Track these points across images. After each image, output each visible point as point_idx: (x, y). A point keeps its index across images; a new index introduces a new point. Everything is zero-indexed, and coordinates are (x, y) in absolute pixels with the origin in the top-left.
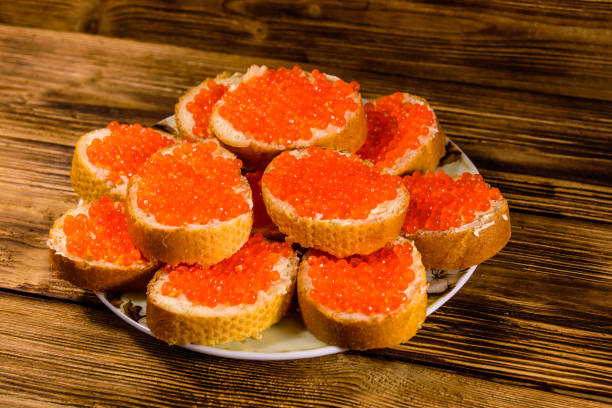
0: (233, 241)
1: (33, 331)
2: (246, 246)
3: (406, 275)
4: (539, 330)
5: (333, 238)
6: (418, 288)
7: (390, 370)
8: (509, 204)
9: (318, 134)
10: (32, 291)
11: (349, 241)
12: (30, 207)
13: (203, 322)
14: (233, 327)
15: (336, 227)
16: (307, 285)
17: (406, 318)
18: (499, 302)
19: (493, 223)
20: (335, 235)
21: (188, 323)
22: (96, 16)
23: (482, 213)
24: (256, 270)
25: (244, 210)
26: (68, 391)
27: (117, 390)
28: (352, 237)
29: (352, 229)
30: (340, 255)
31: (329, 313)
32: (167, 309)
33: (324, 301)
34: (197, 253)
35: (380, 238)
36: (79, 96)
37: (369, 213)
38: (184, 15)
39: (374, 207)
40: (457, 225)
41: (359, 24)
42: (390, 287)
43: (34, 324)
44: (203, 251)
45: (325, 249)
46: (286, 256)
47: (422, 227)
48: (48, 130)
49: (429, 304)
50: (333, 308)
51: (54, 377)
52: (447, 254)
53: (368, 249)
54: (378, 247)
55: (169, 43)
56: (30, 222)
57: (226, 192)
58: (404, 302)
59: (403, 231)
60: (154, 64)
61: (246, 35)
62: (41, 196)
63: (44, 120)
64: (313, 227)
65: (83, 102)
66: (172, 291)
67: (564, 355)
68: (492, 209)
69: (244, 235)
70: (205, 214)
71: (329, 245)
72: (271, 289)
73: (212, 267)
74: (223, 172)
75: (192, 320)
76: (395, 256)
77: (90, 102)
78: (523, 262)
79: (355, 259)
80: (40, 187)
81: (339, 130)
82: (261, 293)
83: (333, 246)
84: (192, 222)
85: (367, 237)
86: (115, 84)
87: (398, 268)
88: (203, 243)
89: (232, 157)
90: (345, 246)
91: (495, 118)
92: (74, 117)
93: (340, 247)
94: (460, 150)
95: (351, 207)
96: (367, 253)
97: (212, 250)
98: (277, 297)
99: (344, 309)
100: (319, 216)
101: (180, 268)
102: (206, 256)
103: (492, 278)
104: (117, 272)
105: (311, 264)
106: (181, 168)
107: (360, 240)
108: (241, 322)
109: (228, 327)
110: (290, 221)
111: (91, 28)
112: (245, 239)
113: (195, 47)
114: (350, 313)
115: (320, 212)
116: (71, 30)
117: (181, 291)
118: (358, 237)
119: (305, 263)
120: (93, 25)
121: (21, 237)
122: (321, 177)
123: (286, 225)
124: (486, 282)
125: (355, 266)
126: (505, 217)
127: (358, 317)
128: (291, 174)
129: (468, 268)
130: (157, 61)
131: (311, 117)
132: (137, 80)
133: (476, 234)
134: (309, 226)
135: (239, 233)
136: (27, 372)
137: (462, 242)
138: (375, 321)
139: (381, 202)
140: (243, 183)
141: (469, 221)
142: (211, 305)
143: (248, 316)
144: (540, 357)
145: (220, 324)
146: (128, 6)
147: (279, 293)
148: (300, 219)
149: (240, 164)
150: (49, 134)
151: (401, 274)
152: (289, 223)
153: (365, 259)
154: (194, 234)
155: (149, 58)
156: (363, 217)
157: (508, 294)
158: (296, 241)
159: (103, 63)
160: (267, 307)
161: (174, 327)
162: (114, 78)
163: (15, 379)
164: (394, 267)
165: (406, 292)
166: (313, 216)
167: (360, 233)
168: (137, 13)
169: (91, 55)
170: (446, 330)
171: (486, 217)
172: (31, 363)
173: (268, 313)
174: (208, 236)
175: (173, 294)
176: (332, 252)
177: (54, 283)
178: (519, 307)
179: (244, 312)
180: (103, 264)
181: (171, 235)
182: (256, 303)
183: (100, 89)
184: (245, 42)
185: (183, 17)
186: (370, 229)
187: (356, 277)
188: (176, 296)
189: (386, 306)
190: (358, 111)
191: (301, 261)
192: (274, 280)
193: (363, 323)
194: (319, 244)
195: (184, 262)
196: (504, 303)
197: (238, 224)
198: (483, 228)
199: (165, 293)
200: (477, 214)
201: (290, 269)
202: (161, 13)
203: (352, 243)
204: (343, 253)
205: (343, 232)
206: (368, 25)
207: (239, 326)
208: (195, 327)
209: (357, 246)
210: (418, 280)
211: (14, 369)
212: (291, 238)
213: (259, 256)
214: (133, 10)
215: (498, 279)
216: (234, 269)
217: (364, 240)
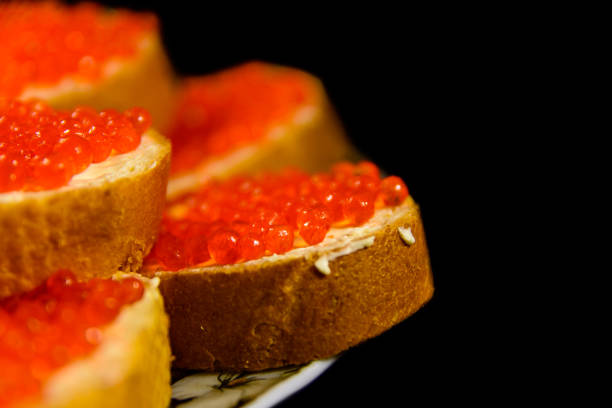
11: (27, 248)
28: (32, 235)
29: (28, 212)
52: (250, 322)
85: (70, 232)
90: (16, 264)
118: (46, 233)
129: (305, 364)
133: (324, 266)
137: (288, 289)
156: (57, 178)
167: (53, 220)
186: (77, 207)
203: (33, 255)
209: (48, 262)
217: (63, 242)
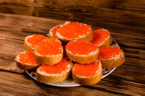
0: (58, 60)
1: (11, 80)
2: (61, 61)
3: (97, 68)
4: (130, 83)
5: (80, 59)
6: (99, 71)
7: (93, 91)
8: (124, 53)
9: (80, 37)
10: (13, 71)
11: (84, 60)
12: (15, 53)
13: (48, 77)
14: (55, 79)
15: (81, 57)
16: (74, 70)
17: (96, 78)
18: (122, 77)
19: (120, 57)
20: (81, 58)
21: (45, 77)
22: (35, 12)
23: (117, 55)
24: (62, 67)
25: (61, 53)
26: (18, 93)
27: (29, 93)
28: (85, 59)
29: (85, 57)
30: (82, 64)
31: (78, 76)
32: (40, 74)
33: (77, 73)
34: (49, 62)
35: (91, 60)
36: (29, 30)
37: (89, 54)
38: (55, 12)
39: (90, 52)
40: (111, 58)
41: (95, 14)
42: (92, 70)
43: (12, 78)
44: (50, 62)
45: (79, 62)
46: (70, 64)
47: (103, 58)
48: (21, 37)
49: (103, 76)
50: (79, 75)
51: (15, 90)
52: (108, 65)
53: (89, 62)
54: (92, 62)
55: (51, 18)
56: (14, 56)
57: (57, 49)
58: (96, 74)
59: (98, 59)
60: (47, 23)
61: (69, 16)
62: (18, 51)
63: (21, 35)
64: (76, 57)
65: (30, 31)
66: (42, 70)
67: (136, 89)
68: (120, 54)
69: (60, 59)
70: (51, 53)
71: (80, 61)
72: (65, 71)
73: (52, 65)
74: (57, 45)
75: (46, 77)
76: (95, 64)
77: (32, 31)
78: (128, 68)
79: (86, 65)
80: (18, 49)
81: (85, 36)
82: (63, 71)
83: (81, 61)
84: (48, 55)
85: (88, 59)
86: (38, 27)
87: (95, 66)
88: (50, 60)
89: (60, 41)
90: (83, 61)
91: (126, 36)
92: (27, 34)
93: (82, 62)
94: (116, 42)
95: (85, 52)
96: (89, 63)
97: (52, 61)
98: (66, 72)
99: (81, 75)
100: (77, 54)
101: (45, 65)
102: (51, 63)
103: (121, 72)
104: (30, 66)
105: (75, 66)
106: (47, 43)
107: (87, 60)
108: (57, 78)
109: (54, 79)
110: (71, 55)
111: (34, 15)
112: (61, 60)
113: (57, 19)
114: (83, 76)
115: (78, 53)
116: (29, 16)
117: (44, 70)
119: (74, 66)
120: (34, 14)
121: (12, 59)
122: (79, 46)
123: (70, 57)
124: (119, 72)
125: (86, 66)
126: (123, 56)
127: (84, 77)
128: (72, 45)
129: (114, 68)
130: (48, 22)
131: (79, 33)
132: (43, 26)
133: (115, 60)
134: (75, 56)
135: (59, 58)
136: (9, 88)
137: (112, 62)
138: (88, 78)
139: (92, 51)
140: (61, 47)
141: (114, 57)
142: (51, 73)
143: (59, 76)
144: (130, 89)
145: (52, 78)
146: (42, 10)
147: (67, 72)
148: (73, 55)
149: (61, 43)
150: (21, 38)
151: (96, 68)
152: (71, 56)
153: (88, 65)
154: (48, 57)
155: (46, 22)
156: (88, 54)
157: (124, 75)
158: (72, 60)
159: (36, 23)
160: (64, 74)
161: (42, 78)
162: (38, 26)
163: (6, 89)
164: (94, 66)
165: (97, 72)
166: (76, 54)
167: (87, 58)
168: (44, 11)
169: (33, 21)
170: (108, 83)
171: (118, 56)
172: (10, 86)
173: (64, 76)
174: (51, 58)
175: (42, 71)
176: (80, 63)
177: (18, 69)
178: (126, 78)
179: (58, 75)
180: (27, 64)
181: (43, 57)
182: (61, 74)
183: (34, 28)
184: (68, 18)
185: (54, 12)
186: (89, 57)
187: (85, 68)
188: (43, 71)
189: (91, 74)
190: (90, 32)
191: (73, 65)
192: (66, 69)
193: (85, 78)
194: (77, 61)
195: (46, 64)
196: (123, 77)
197: (59, 56)
198: (117, 58)
199: (40, 71)
200: (116, 55)
201: (71, 67)
202: (50, 11)
204: (83, 63)
205: (83, 58)
206: (97, 14)
207: (57, 79)
208: (46, 78)
209: (86, 61)
210: (100, 69)
211: (6, 87)
212: (71, 60)
213: (63, 63)
214: (43, 11)
215: (122, 72)
216: (57, 66)
217: (88, 60)
